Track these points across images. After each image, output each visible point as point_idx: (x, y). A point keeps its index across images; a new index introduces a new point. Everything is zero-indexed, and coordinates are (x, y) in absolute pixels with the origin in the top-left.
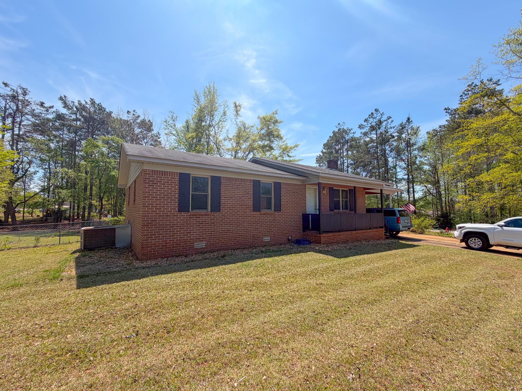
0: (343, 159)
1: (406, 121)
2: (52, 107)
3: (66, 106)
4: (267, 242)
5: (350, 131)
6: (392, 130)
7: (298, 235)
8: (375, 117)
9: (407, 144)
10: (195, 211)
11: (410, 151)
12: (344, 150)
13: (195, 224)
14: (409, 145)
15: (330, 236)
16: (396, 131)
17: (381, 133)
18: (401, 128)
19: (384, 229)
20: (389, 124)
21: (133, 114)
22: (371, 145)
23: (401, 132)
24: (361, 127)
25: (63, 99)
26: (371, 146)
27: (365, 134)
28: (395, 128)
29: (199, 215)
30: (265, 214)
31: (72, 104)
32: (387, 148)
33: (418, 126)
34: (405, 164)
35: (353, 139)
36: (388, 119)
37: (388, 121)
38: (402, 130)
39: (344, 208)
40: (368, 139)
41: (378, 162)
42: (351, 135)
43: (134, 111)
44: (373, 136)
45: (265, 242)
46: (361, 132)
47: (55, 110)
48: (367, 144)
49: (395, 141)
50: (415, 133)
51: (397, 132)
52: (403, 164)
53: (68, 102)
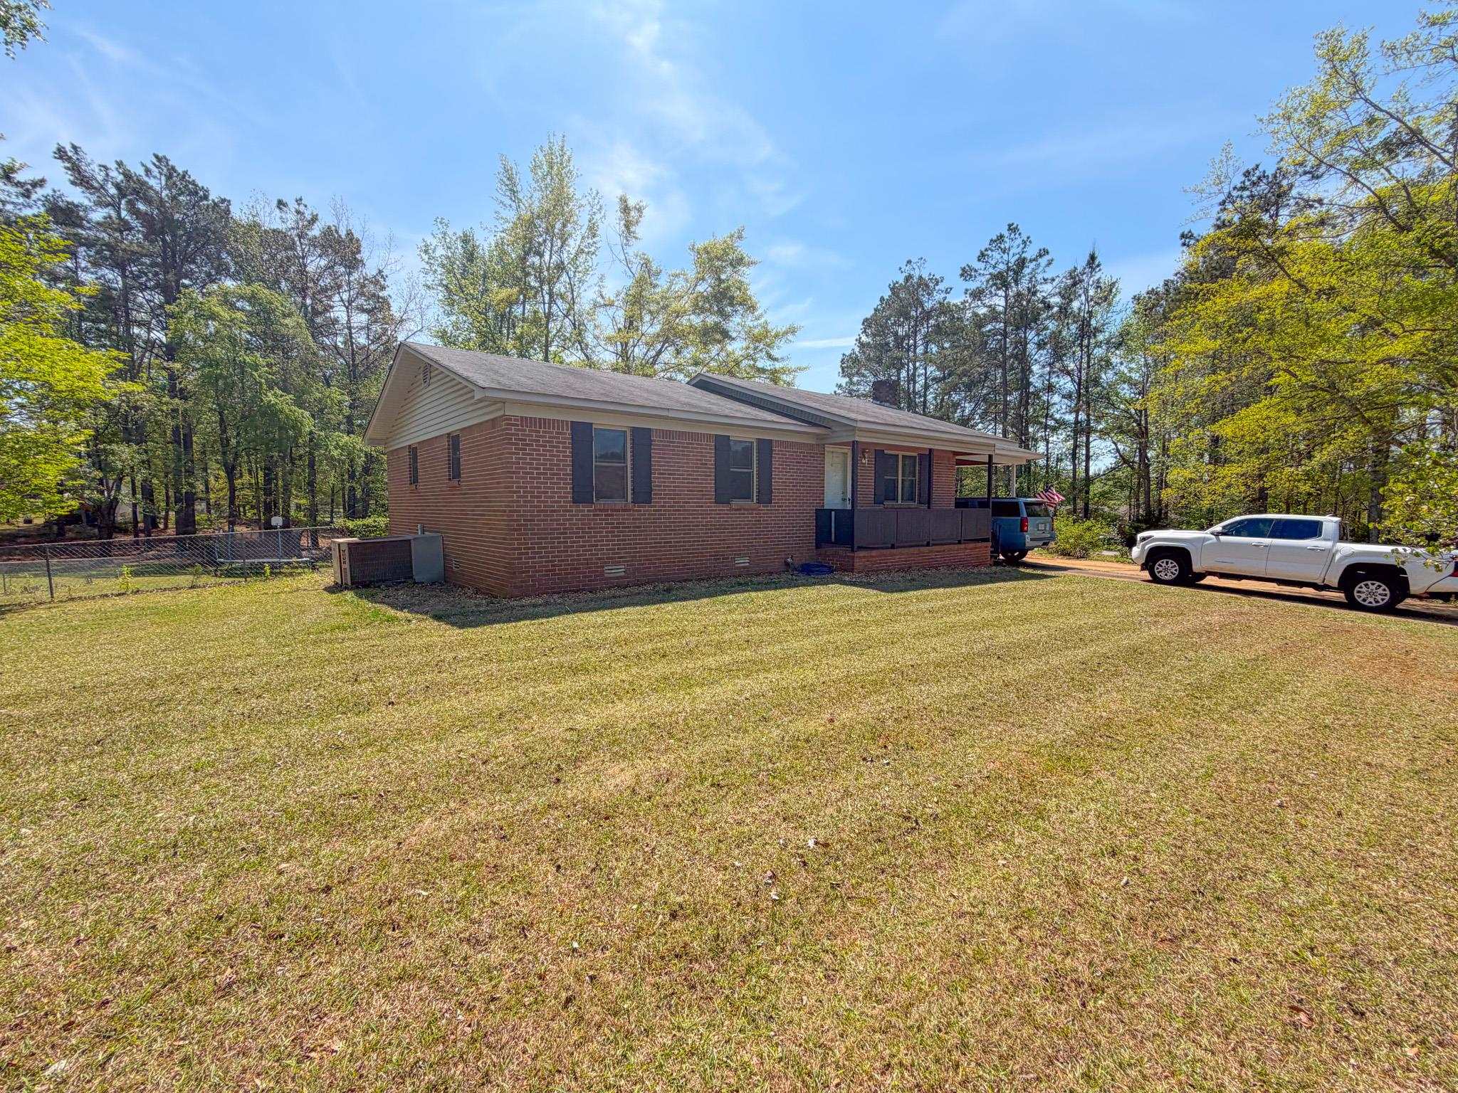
0: (914, 365)
1: (1084, 264)
2: (40, 183)
3: (82, 180)
4: (744, 568)
5: (937, 284)
6: (1048, 288)
7: (805, 554)
8: (1007, 246)
9: (1081, 329)
10: (602, 501)
11: (1088, 347)
12: (918, 337)
13: (604, 528)
14: (1086, 331)
15: (873, 557)
16: (1057, 290)
17: (1019, 294)
18: (1069, 282)
19: (990, 544)
20: (1041, 268)
21: (298, 212)
22: (989, 327)
23: (1068, 294)
24: (966, 273)
25: (69, 158)
26: (989, 331)
27: (977, 295)
28: (1055, 284)
29: (612, 510)
30: (740, 510)
31: (103, 174)
32: (1030, 337)
33: (1114, 280)
34: (1073, 380)
35: (944, 309)
36: (1041, 256)
37: (1040, 260)
38: (1073, 289)
39: (906, 495)
40: (982, 311)
41: (1004, 375)
42: (938, 297)
43: (299, 201)
44: (997, 302)
45: (740, 568)
46: (967, 290)
47: (51, 193)
48: (979, 322)
49: (1051, 317)
50: (1106, 299)
51: (1060, 293)
52: (1066, 384)
53: (89, 165)
